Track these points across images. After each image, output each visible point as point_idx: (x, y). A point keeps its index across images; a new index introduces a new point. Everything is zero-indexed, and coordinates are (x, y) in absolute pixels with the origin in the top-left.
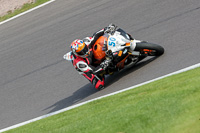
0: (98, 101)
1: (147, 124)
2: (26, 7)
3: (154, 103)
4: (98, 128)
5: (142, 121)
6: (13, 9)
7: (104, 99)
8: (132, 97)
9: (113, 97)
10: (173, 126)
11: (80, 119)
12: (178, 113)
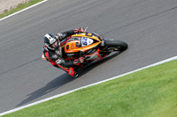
0: (84, 90)
1: (127, 110)
2: (20, 6)
3: (134, 91)
4: (84, 113)
5: (123, 107)
6: (8, 8)
7: (89, 88)
8: (114, 86)
9: (98, 86)
10: (150, 112)
11: (68, 105)
12: (155, 101)
